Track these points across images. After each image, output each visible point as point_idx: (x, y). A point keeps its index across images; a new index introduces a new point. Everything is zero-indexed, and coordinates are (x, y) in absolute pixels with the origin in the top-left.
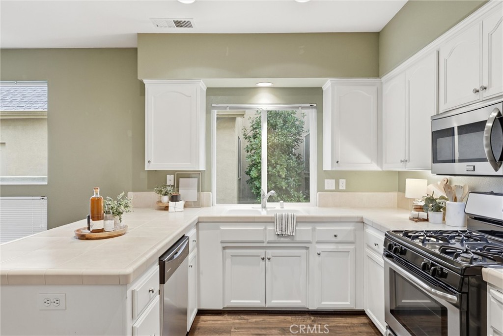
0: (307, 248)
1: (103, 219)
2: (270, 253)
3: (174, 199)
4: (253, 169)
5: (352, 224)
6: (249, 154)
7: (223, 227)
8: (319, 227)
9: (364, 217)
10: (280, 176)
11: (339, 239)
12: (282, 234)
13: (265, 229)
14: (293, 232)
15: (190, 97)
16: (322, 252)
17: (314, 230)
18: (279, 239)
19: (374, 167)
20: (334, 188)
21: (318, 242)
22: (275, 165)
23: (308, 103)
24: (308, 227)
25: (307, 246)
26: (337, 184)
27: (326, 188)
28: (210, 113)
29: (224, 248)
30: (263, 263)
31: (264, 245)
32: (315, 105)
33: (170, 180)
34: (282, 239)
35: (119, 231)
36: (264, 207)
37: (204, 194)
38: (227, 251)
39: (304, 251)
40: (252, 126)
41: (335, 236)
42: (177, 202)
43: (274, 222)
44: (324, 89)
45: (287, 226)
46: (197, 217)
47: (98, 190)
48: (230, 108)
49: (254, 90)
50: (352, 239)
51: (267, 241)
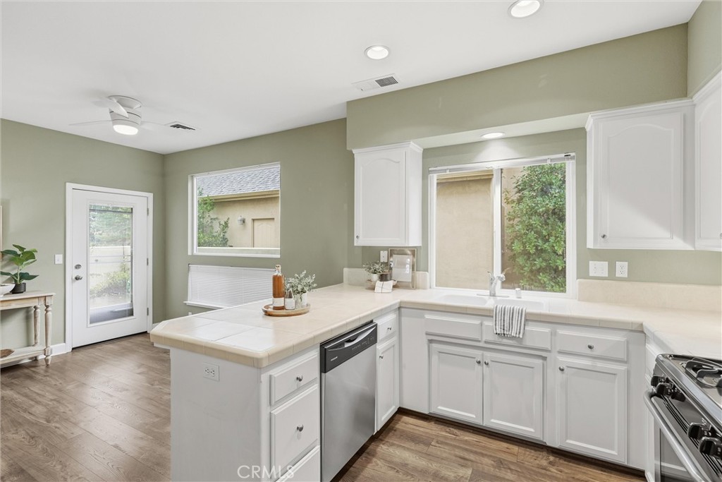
0: (544, 358)
1: (283, 296)
2: (488, 356)
3: (383, 278)
4: (516, 241)
5: (625, 333)
6: (511, 222)
7: (428, 316)
8: (562, 331)
9: (644, 324)
10: (555, 252)
11: (596, 352)
12: (504, 334)
13: (481, 324)
14: (520, 333)
15: (398, 162)
16: (568, 367)
17: (553, 334)
18: (500, 340)
19: (678, 244)
20: (606, 275)
21: (560, 352)
22: (547, 237)
23: (562, 153)
24: (545, 329)
25: (544, 355)
26: (612, 269)
27: (591, 274)
28: (427, 178)
29: (431, 341)
30: (478, 367)
31: (481, 344)
32: (572, 154)
33: (384, 256)
34: (505, 341)
35: (299, 309)
36: (493, 295)
37: (419, 274)
38: (434, 345)
39: (540, 362)
40: (516, 187)
41: (590, 347)
42: (385, 282)
43: (492, 317)
44: (588, 130)
45: (511, 324)
46: (399, 300)
47: (280, 268)
48: (451, 170)
49: (481, 144)
50: (622, 356)
51: (484, 339)
